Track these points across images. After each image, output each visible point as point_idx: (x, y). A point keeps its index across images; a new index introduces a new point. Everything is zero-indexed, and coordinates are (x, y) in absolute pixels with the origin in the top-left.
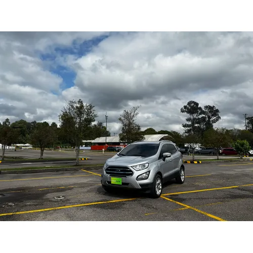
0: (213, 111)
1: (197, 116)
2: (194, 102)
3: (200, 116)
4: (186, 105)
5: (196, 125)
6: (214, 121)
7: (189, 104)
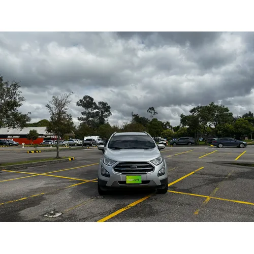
0: (105, 107)
1: (92, 110)
2: (89, 97)
3: (95, 111)
4: (82, 99)
5: (91, 119)
6: (106, 116)
7: (85, 98)
